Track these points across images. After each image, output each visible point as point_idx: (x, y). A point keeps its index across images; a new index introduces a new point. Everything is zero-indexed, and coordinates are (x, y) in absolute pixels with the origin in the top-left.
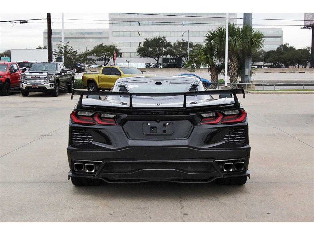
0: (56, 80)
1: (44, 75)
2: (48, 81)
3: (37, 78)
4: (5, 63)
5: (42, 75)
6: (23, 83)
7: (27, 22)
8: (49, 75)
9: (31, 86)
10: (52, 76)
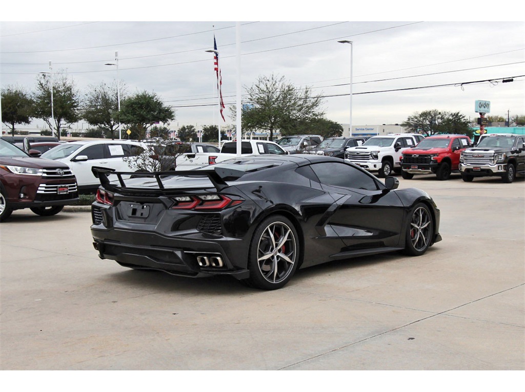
0: (507, 161)
1: (490, 154)
2: (495, 161)
3: (480, 157)
4: (448, 137)
5: (487, 154)
6: (462, 164)
7: (512, 80)
8: (498, 153)
9: (472, 167)
10: (501, 155)
